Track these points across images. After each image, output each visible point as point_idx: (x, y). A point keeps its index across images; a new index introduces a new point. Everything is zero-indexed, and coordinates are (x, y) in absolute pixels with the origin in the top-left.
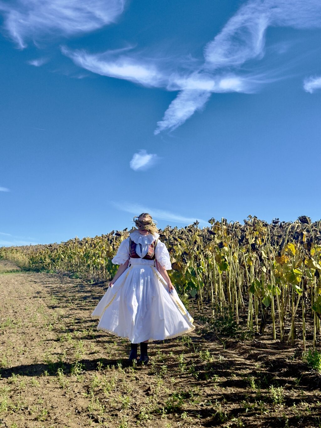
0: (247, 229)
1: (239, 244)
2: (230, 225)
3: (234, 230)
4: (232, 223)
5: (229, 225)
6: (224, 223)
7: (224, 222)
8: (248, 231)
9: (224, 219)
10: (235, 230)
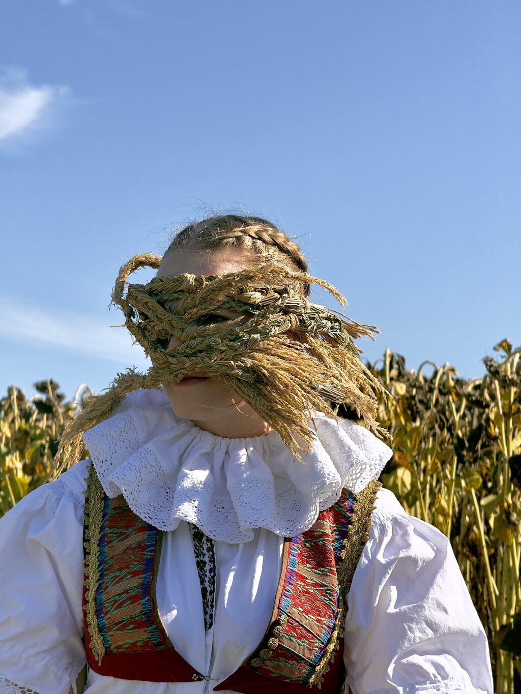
0: (493, 397)
1: (456, 459)
2: (421, 379)
3: (437, 401)
4: (428, 372)
5: (417, 379)
6: (394, 373)
7: (395, 366)
8: (497, 405)
9: (392, 357)
10: (441, 400)
